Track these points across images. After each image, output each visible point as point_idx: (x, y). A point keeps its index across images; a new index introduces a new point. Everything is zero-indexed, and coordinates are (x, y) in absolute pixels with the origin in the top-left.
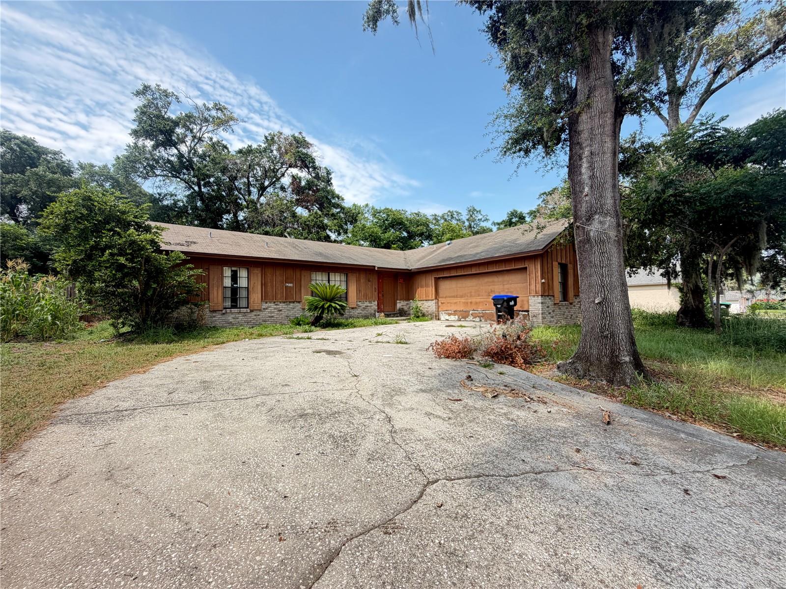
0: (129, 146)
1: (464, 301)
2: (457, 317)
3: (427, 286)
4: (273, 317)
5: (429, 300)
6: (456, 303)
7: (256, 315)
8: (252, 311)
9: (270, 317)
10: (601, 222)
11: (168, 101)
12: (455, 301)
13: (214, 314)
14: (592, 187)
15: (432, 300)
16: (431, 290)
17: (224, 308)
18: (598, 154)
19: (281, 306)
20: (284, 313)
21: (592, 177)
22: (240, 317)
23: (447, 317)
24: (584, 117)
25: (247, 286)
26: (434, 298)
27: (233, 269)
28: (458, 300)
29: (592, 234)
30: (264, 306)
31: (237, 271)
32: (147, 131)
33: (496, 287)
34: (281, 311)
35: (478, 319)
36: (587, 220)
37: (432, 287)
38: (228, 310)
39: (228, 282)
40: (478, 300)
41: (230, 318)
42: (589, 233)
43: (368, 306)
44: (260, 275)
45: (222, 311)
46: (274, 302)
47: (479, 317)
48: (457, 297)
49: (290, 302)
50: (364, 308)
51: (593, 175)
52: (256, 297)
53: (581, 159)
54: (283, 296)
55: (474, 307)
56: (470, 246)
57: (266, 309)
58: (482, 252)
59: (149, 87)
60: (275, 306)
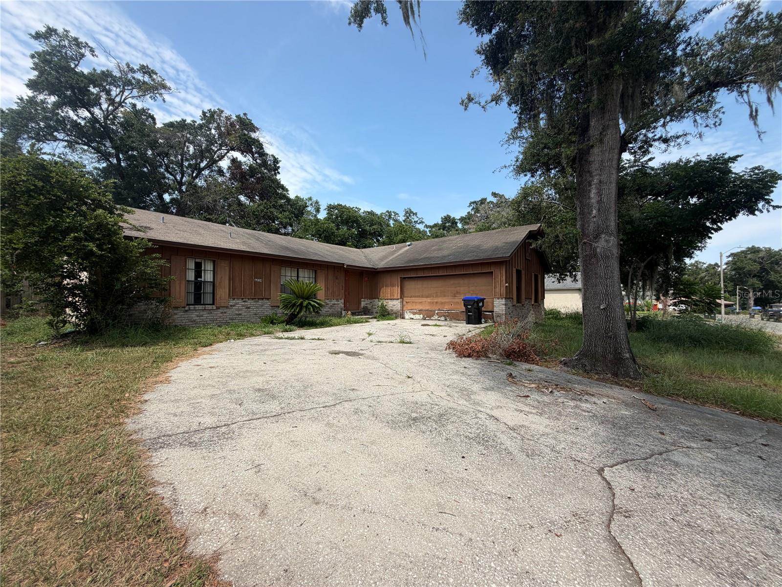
0: (21, 99)
1: (429, 300)
2: (422, 316)
3: (393, 285)
4: (240, 314)
5: (394, 299)
6: (421, 303)
7: (222, 313)
8: (218, 308)
9: (237, 315)
10: (606, 241)
11: (80, 53)
12: (420, 301)
13: (176, 312)
14: (599, 210)
15: (397, 299)
16: (397, 290)
17: (187, 305)
18: (606, 183)
19: (249, 303)
20: (253, 311)
21: (599, 202)
22: (205, 315)
23: (412, 316)
24: (596, 150)
25: (212, 280)
26: (399, 297)
27: (198, 260)
28: (424, 299)
29: (598, 250)
30: (232, 302)
31: (201, 263)
32: (53, 85)
33: (462, 289)
34: (249, 308)
35: (443, 318)
36: (594, 237)
37: (398, 286)
38: (192, 307)
39: (191, 276)
40: (443, 301)
41: (194, 316)
42: (596, 250)
43: (335, 304)
44: (227, 268)
45: (184, 307)
46: (242, 299)
47: (444, 316)
48: (422, 297)
49: (259, 299)
50: (331, 306)
51: (601, 200)
52: (223, 293)
53: (590, 185)
54: (252, 292)
55: (440, 307)
56: (433, 248)
57: (234, 306)
58: (449, 256)
59: (55, 31)
60: (243, 303)
